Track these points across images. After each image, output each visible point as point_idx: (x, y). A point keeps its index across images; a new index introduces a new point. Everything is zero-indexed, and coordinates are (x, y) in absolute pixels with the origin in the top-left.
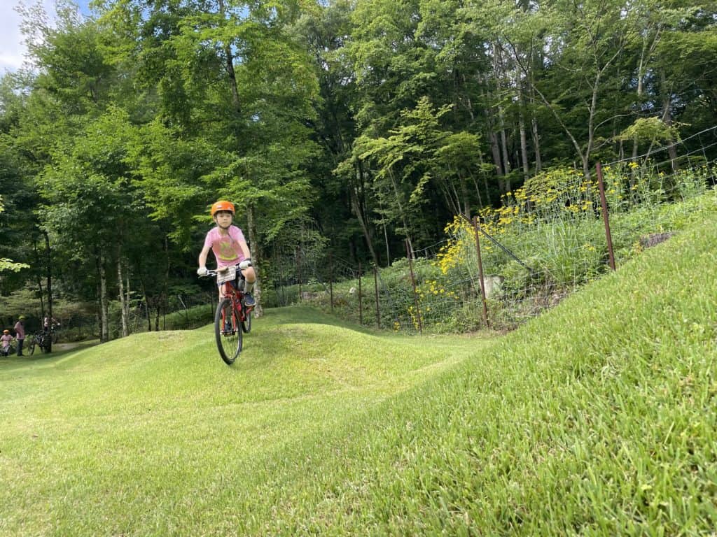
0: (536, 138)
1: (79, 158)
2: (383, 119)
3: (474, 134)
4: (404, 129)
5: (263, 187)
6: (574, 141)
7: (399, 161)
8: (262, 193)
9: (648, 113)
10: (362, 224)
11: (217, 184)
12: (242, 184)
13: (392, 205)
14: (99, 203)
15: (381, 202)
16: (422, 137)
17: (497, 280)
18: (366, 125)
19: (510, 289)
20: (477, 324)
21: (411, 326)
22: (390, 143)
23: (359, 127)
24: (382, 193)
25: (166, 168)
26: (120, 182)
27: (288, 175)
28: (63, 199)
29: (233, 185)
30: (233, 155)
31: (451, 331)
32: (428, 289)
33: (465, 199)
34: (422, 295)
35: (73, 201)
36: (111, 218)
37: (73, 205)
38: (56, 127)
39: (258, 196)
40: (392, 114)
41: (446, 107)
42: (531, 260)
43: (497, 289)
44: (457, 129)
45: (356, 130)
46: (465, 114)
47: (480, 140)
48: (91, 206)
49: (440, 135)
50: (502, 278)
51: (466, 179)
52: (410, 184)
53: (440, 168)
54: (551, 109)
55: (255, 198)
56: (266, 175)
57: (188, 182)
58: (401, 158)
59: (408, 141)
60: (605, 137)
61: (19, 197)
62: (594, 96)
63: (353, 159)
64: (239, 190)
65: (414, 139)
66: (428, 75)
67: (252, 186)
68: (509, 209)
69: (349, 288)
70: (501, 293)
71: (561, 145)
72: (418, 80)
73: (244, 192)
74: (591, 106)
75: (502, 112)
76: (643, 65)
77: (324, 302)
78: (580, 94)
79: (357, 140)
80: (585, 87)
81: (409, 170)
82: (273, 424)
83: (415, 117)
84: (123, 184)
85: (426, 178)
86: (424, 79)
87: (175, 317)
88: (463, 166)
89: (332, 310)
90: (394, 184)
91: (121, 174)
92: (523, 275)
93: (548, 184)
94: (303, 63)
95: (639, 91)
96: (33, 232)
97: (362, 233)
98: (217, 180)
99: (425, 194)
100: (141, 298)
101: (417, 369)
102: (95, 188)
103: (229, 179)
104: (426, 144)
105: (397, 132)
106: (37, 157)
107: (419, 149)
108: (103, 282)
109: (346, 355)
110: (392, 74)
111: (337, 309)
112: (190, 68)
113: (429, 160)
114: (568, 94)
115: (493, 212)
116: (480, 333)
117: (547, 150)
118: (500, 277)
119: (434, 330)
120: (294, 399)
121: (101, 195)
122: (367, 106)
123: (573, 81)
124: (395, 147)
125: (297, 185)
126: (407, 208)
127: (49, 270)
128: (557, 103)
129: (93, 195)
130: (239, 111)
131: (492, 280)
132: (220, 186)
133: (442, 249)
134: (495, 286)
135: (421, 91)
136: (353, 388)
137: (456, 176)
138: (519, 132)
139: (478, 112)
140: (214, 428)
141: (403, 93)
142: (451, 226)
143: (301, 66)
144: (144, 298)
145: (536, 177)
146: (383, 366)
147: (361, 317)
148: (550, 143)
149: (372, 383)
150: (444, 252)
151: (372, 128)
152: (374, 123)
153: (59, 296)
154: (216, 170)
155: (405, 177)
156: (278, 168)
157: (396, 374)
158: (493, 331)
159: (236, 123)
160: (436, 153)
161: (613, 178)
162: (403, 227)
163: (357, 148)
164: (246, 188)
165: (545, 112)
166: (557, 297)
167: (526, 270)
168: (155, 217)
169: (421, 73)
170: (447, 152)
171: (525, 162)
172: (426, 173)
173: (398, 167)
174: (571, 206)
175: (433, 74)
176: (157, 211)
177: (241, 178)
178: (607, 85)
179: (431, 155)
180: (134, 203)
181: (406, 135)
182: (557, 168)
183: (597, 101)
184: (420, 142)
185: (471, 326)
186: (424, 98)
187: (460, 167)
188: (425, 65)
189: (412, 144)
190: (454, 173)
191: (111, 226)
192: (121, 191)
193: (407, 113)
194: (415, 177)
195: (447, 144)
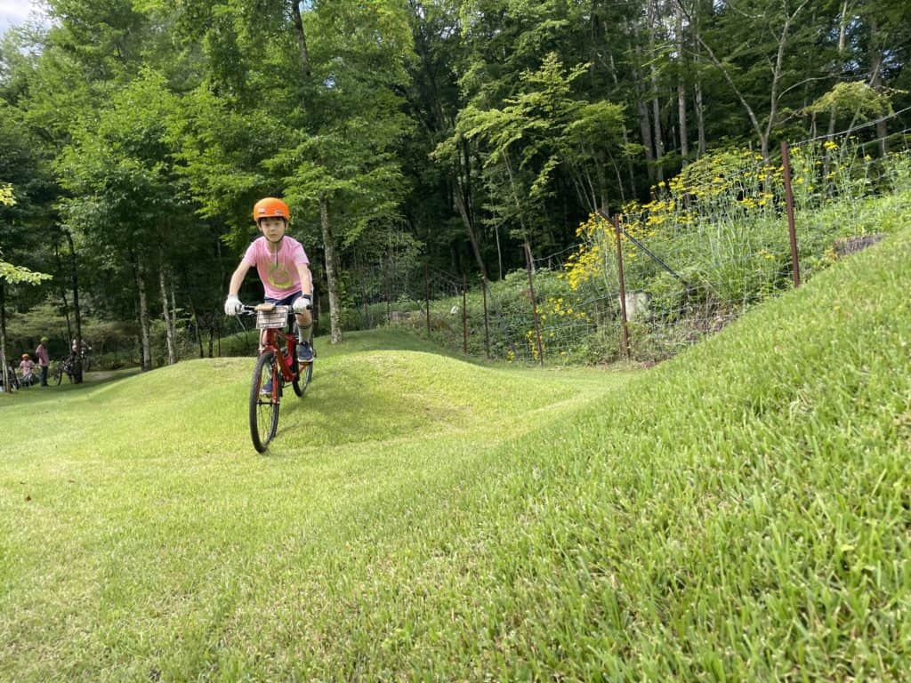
0: (700, 109)
1: (107, 137)
2: (496, 84)
3: (617, 104)
4: (523, 98)
5: (341, 176)
6: (751, 114)
7: (516, 141)
8: (340, 184)
9: (851, 76)
10: (467, 225)
11: (281, 171)
12: (314, 172)
13: (507, 199)
14: (133, 196)
15: (492, 196)
16: (547, 109)
17: (642, 297)
18: (474, 91)
19: (659, 309)
20: (615, 353)
21: (529, 355)
22: (505, 117)
23: (465, 94)
24: (494, 183)
25: (217, 149)
26: (159, 168)
27: (373, 159)
28: (88, 190)
29: (303, 172)
30: (302, 133)
31: (580, 362)
32: (552, 308)
33: (602, 191)
34: (544, 317)
35: (101, 194)
36: (149, 216)
37: (101, 197)
38: (76, 97)
39: (335, 187)
40: (508, 78)
41: (581, 67)
42: (687, 272)
43: (642, 309)
44: (594, 98)
45: (461, 98)
46: (606, 76)
47: (625, 112)
48: (122, 200)
49: (572, 105)
50: (649, 295)
51: (605, 165)
52: (530, 172)
53: (570, 150)
54: (721, 70)
55: (331, 191)
56: (345, 160)
57: (244, 169)
58: (519, 136)
59: (530, 114)
60: (793, 108)
61: (33, 188)
62: (780, 51)
63: (456, 138)
64: (311, 179)
65: (538, 111)
66: (557, 24)
67: (326, 173)
68: (662, 204)
69: (451, 307)
70: (647, 314)
71: (734, 118)
72: (544, 30)
73: (316, 183)
74: (775, 66)
75: (655, 73)
76: (847, 10)
77: (418, 325)
78: (762, 49)
79: (462, 113)
80: (769, 40)
81: (530, 152)
82: (360, 472)
83: (539, 81)
84: (162, 171)
85: (552, 163)
86: (553, 29)
87: (233, 341)
88: (601, 148)
89: (429, 335)
90: (509, 172)
91: (160, 159)
92: (677, 290)
93: (714, 171)
94: (392, 9)
95: (841, 45)
96: (54, 233)
97: (466, 237)
98: (282, 166)
99: (550, 186)
100: (189, 317)
101: (537, 408)
102: (127, 177)
103: (297, 164)
104: (553, 117)
105: (513, 101)
106: (53, 137)
107: (543, 124)
108: (143, 296)
109: (447, 390)
110: (509, 23)
111: (435, 334)
112: (245, 16)
113: (556, 139)
114: (744, 49)
115: (639, 209)
116: (618, 364)
117: (714, 125)
118: (647, 293)
119: (558, 361)
120: (383, 442)
121: (136, 185)
122: (475, 66)
123: (752, 30)
124: (511, 121)
125: (384, 172)
126: (526, 204)
127: (75, 280)
128: (730, 62)
129: (125, 185)
130: (308, 74)
131: (635, 298)
132: (285, 174)
133: (571, 257)
134: (639, 304)
135: (548, 46)
136: (457, 430)
137: (591, 161)
138: (678, 101)
139: (624, 74)
140: (288, 475)
141: (523, 48)
142: (584, 227)
143: (389, 13)
144: (193, 317)
145: (698, 161)
146: (495, 404)
147: (465, 343)
148: (719, 116)
149: (481, 424)
150: (574, 261)
151: (481, 96)
152: (484, 89)
153: (88, 314)
154: (280, 152)
155: (525, 161)
156: (359, 150)
157: (512, 414)
158: (635, 363)
159: (305, 90)
160: (566, 130)
161: (801, 161)
162: (520, 228)
163: (461, 123)
164: (319, 177)
165: (713, 74)
166: (720, 320)
167: (681, 284)
168: (204, 214)
169: (548, 20)
170: (581, 128)
171: (683, 141)
172: (552, 157)
173: (515, 148)
174: (745, 200)
175: (564, 22)
176: (206, 205)
177: (313, 164)
178: (798, 37)
179: (558, 133)
180: (178, 196)
181: (527, 105)
182: (726, 150)
183: (784, 58)
184: (544, 115)
185: (606, 357)
186: (552, 55)
187: (598, 148)
188: (554, 10)
189: (533, 118)
190: (589, 157)
191: (151, 225)
192: (160, 180)
193: (528, 76)
194: (537, 163)
195: (580, 118)
